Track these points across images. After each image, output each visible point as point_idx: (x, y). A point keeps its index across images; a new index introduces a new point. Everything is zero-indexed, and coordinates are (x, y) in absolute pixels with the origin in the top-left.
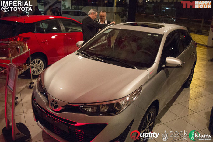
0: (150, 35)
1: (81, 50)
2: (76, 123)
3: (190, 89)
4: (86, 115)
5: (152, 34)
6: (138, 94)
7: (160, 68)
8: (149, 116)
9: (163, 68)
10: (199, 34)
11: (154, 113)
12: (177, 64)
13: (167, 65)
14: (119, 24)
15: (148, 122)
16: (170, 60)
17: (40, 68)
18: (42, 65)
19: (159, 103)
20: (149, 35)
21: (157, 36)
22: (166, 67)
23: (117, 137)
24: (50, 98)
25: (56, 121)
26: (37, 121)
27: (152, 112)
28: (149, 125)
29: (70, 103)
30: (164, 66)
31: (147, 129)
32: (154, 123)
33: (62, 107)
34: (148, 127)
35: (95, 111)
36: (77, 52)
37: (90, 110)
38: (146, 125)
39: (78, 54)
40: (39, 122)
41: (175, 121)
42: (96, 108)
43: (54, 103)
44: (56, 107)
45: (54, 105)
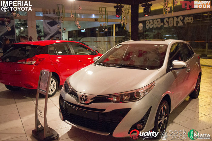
0: (157, 45)
1: (96, 62)
2: (105, 110)
3: (199, 99)
4: (112, 103)
5: (159, 45)
6: (153, 86)
7: (168, 70)
9: (171, 70)
10: (203, 58)
12: (183, 65)
13: (174, 67)
16: (176, 63)
17: (53, 88)
18: (55, 85)
19: (170, 100)
20: (155, 45)
21: (163, 46)
22: (174, 69)
23: (140, 120)
24: (79, 94)
25: (86, 112)
26: (64, 120)
27: (166, 107)
28: (164, 119)
29: (98, 96)
30: (171, 68)
31: (163, 122)
32: (168, 119)
33: (91, 99)
34: (163, 120)
35: (119, 100)
36: (93, 64)
37: (115, 100)
38: (161, 116)
39: (95, 65)
40: (66, 121)
41: (187, 121)
42: (120, 98)
43: (84, 97)
44: (86, 100)
45: (83, 99)
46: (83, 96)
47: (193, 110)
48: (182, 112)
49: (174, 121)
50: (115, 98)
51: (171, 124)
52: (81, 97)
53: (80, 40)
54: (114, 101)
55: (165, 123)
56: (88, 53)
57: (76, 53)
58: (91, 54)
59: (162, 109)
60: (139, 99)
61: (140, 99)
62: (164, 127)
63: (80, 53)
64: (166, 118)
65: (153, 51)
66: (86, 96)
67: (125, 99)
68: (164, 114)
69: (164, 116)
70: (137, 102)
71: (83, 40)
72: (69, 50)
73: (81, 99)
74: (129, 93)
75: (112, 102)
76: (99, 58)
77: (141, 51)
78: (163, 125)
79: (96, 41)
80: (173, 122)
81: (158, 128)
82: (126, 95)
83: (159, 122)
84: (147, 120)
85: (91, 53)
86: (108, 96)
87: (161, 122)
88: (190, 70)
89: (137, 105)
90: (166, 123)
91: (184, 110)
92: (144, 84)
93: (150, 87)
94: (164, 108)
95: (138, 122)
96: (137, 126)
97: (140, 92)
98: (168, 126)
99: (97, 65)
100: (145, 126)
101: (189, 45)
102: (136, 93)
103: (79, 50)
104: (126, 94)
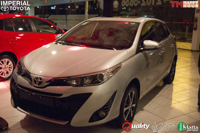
0: (127, 23)
3: (173, 85)
7: (138, 51)
8: (130, 94)
9: (141, 51)
10: (183, 42)
11: (136, 93)
12: (155, 46)
14: (93, 18)
15: (130, 101)
17: (9, 70)
18: (11, 67)
21: (134, 24)
23: (102, 106)
24: (33, 76)
25: (40, 97)
26: (16, 107)
27: (134, 92)
28: (132, 105)
29: (54, 78)
30: (142, 49)
31: (130, 109)
32: (136, 105)
33: (47, 82)
34: (130, 106)
35: (79, 83)
36: (55, 42)
37: (75, 83)
38: (128, 103)
39: (57, 44)
40: (18, 108)
41: (159, 108)
42: (81, 80)
43: (38, 80)
44: (40, 83)
45: (38, 82)
46: (37, 78)
47: (166, 96)
48: (154, 99)
49: (143, 108)
50: (75, 81)
51: (140, 112)
52: (35, 80)
53: (47, 17)
54: (73, 84)
55: (132, 111)
56: (53, 31)
57: (38, 31)
58: (56, 33)
59: (129, 94)
60: (102, 82)
61: (104, 82)
62: (132, 115)
63: (43, 31)
64: (134, 105)
65: (126, 30)
66: (41, 79)
67: (87, 82)
68: (131, 100)
69: (132, 103)
70: (100, 86)
71: (51, 17)
72: (30, 27)
73: (35, 82)
74: (91, 76)
75: (70, 86)
76: (62, 35)
77: (112, 29)
78: (130, 113)
79: (66, 19)
80: (142, 110)
81: (124, 116)
82: (88, 78)
83: (125, 109)
84: (111, 107)
85: (56, 31)
86: (66, 79)
87: (127, 109)
88: (164, 52)
89: (100, 89)
90: (135, 111)
91: (156, 96)
92: (109, 65)
93: (116, 69)
94: (131, 94)
95: (100, 109)
96: (100, 113)
97: (103, 74)
98: (137, 114)
99: (58, 44)
100: (108, 113)
101: (165, 25)
102: (98, 75)
103: (45, 28)
104: (87, 76)
